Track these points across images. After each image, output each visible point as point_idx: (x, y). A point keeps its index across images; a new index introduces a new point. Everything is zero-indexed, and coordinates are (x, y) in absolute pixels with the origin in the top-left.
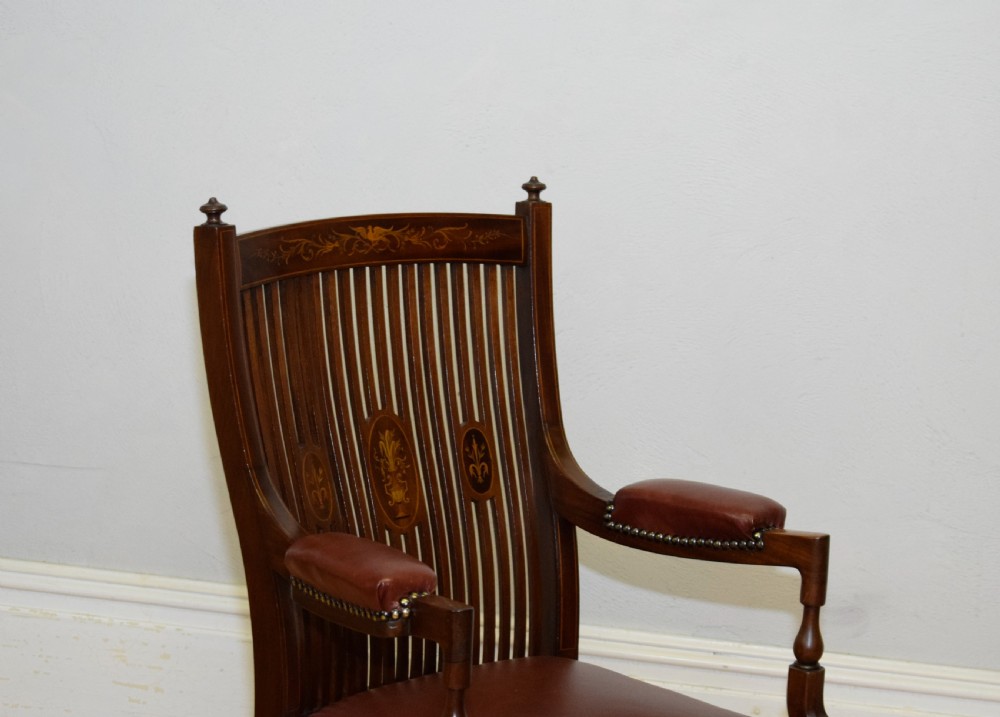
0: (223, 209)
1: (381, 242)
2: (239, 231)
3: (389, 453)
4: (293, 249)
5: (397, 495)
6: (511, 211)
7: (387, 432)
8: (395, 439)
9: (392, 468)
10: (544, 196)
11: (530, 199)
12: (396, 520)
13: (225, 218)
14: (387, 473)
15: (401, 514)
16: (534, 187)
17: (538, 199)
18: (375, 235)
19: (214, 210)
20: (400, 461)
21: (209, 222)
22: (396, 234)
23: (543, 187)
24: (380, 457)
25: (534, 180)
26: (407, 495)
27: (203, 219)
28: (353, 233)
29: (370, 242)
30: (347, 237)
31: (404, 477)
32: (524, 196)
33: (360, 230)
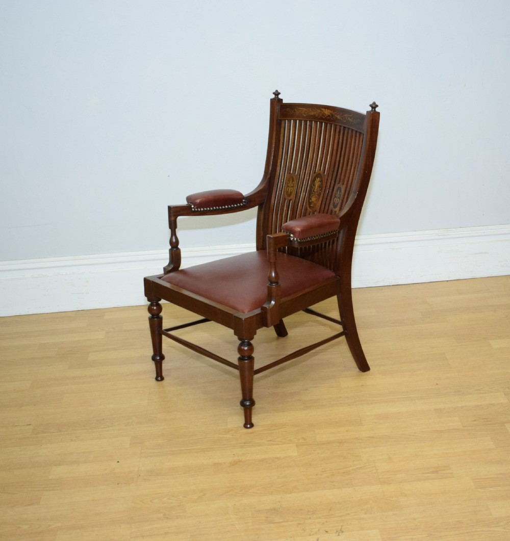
0: (279, 94)
1: (329, 115)
2: (284, 102)
3: (317, 186)
4: (300, 111)
5: (313, 199)
6: (365, 113)
7: (319, 179)
8: (320, 181)
9: (315, 190)
10: (377, 110)
11: (372, 110)
12: (310, 207)
13: (280, 97)
14: (314, 191)
15: (312, 205)
16: (374, 106)
17: (375, 110)
18: (327, 112)
19: (277, 94)
20: (319, 189)
21: (275, 97)
22: (334, 113)
23: (377, 106)
24: (314, 185)
25: (374, 103)
26: (316, 200)
27: (273, 96)
28: (321, 110)
29: (325, 114)
30: (319, 111)
31: (318, 195)
32: (370, 109)
33: (323, 109)
